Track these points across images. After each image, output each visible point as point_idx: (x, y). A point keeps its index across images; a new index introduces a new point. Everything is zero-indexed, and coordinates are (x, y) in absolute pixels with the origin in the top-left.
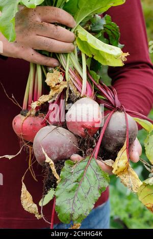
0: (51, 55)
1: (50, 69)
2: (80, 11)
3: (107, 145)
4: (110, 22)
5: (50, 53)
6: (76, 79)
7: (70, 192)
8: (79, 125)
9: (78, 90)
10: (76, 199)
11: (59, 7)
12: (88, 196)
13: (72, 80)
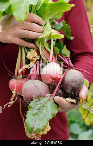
0: (31, 41)
1: (31, 50)
2: (46, 15)
3: (66, 89)
4: (65, 24)
5: (29, 39)
6: (46, 53)
7: (34, 115)
8: (48, 77)
9: (47, 59)
10: (37, 119)
11: (33, 13)
12: (44, 118)
13: (44, 54)
